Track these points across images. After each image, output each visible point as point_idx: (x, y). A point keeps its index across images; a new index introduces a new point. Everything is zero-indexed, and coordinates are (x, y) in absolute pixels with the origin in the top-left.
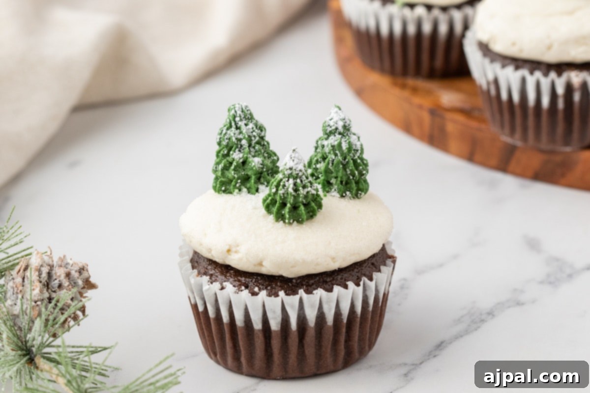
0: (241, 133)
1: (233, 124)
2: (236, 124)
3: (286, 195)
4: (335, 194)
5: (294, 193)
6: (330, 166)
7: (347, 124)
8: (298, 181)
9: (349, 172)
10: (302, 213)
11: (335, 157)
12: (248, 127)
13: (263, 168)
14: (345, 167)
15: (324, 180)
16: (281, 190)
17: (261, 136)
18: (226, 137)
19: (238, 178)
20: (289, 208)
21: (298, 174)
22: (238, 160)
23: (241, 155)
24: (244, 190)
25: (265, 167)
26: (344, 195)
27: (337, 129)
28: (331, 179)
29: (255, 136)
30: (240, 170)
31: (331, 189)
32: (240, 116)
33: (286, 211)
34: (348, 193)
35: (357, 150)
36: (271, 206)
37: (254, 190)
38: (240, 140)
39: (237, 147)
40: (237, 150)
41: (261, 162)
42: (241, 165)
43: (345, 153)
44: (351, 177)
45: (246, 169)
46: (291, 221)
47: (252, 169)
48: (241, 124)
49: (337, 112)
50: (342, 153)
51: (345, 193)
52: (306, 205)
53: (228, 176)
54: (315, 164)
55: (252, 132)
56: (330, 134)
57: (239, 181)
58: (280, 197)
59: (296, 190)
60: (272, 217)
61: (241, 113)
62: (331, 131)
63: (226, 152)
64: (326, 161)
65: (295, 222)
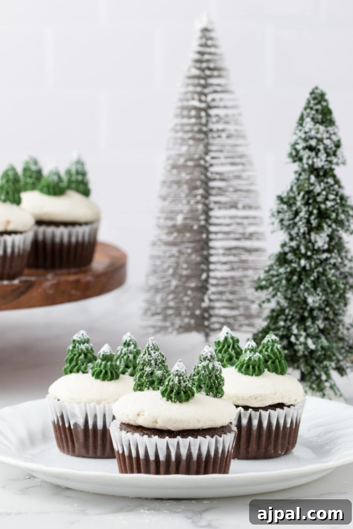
0: (151, 357)
1: (147, 352)
2: (149, 352)
3: (173, 386)
4: (203, 393)
5: (178, 384)
6: (201, 377)
7: (213, 355)
8: (181, 378)
9: (212, 381)
10: (182, 396)
11: (205, 372)
12: (155, 354)
13: (162, 377)
14: (210, 378)
15: (197, 385)
16: (171, 382)
17: (163, 360)
18: (142, 359)
19: (148, 382)
20: (175, 393)
21: (181, 374)
22: (148, 371)
23: (150, 369)
24: (151, 388)
25: (164, 376)
26: (209, 394)
27: (207, 357)
28: (201, 385)
29: (159, 359)
30: (149, 377)
31: (201, 390)
32: (151, 348)
33: (173, 395)
34: (211, 393)
35: (218, 370)
36: (164, 393)
37: (156, 388)
38: (150, 361)
39: (148, 365)
40: (148, 366)
41: (162, 373)
42: (150, 374)
43: (211, 371)
44: (213, 385)
45: (153, 377)
46: (176, 400)
47: (156, 376)
48: (152, 352)
49: (207, 348)
50: (209, 371)
51: (209, 393)
52: (185, 392)
53: (142, 381)
54: (193, 376)
55: (158, 357)
56: (202, 360)
57: (148, 383)
58: (170, 386)
59: (180, 383)
60: (165, 399)
61: (152, 346)
62: (203, 358)
63: (142, 368)
64: (199, 375)
65: (178, 402)
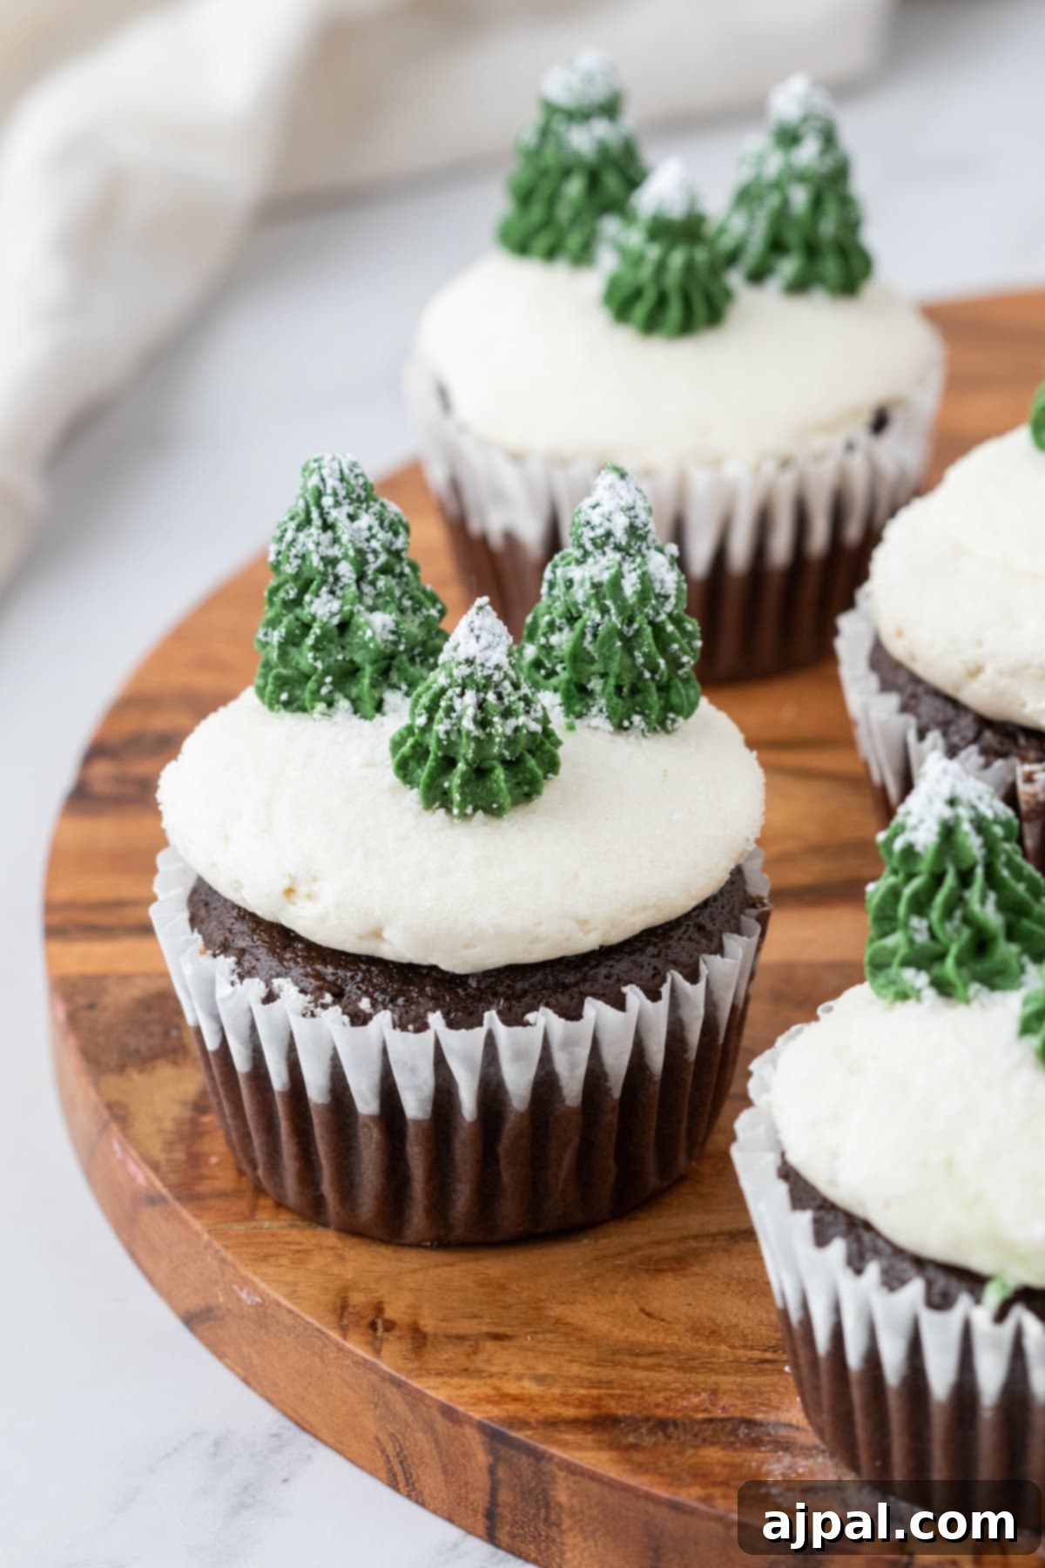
0: (336, 541)
1: (315, 515)
2: (323, 515)
3: (453, 737)
4: (598, 721)
5: (476, 732)
6: (587, 643)
7: (638, 523)
8: (491, 697)
9: (641, 660)
10: (500, 790)
11: (603, 617)
12: (357, 524)
14: (629, 644)
15: (569, 681)
16: (441, 721)
17: (394, 548)
18: (294, 551)
19: (326, 672)
20: (463, 775)
21: (488, 678)
22: (325, 619)
23: (335, 605)
24: (343, 704)
25: (403, 640)
26: (626, 723)
27: (609, 534)
28: (589, 680)
29: (375, 552)
30: (332, 646)
31: (589, 708)
32: (335, 494)
33: (454, 781)
34: (637, 719)
35: (667, 597)
36: (412, 764)
37: (368, 706)
38: (331, 562)
39: (324, 582)
40: (324, 589)
41: (392, 626)
42: (335, 632)
43: (632, 607)
44: (647, 675)
45: (350, 644)
46: (469, 810)
47: (365, 646)
48: (338, 515)
49: (611, 486)
50: (623, 608)
51: (629, 718)
52: (511, 765)
53: (298, 663)
54: (545, 635)
55: (368, 540)
56: (589, 547)
57: (328, 679)
58: (439, 741)
59: (483, 723)
60: (413, 796)
61: (337, 484)
62: (593, 541)
63: (293, 594)
64: (578, 625)
65: (480, 813)
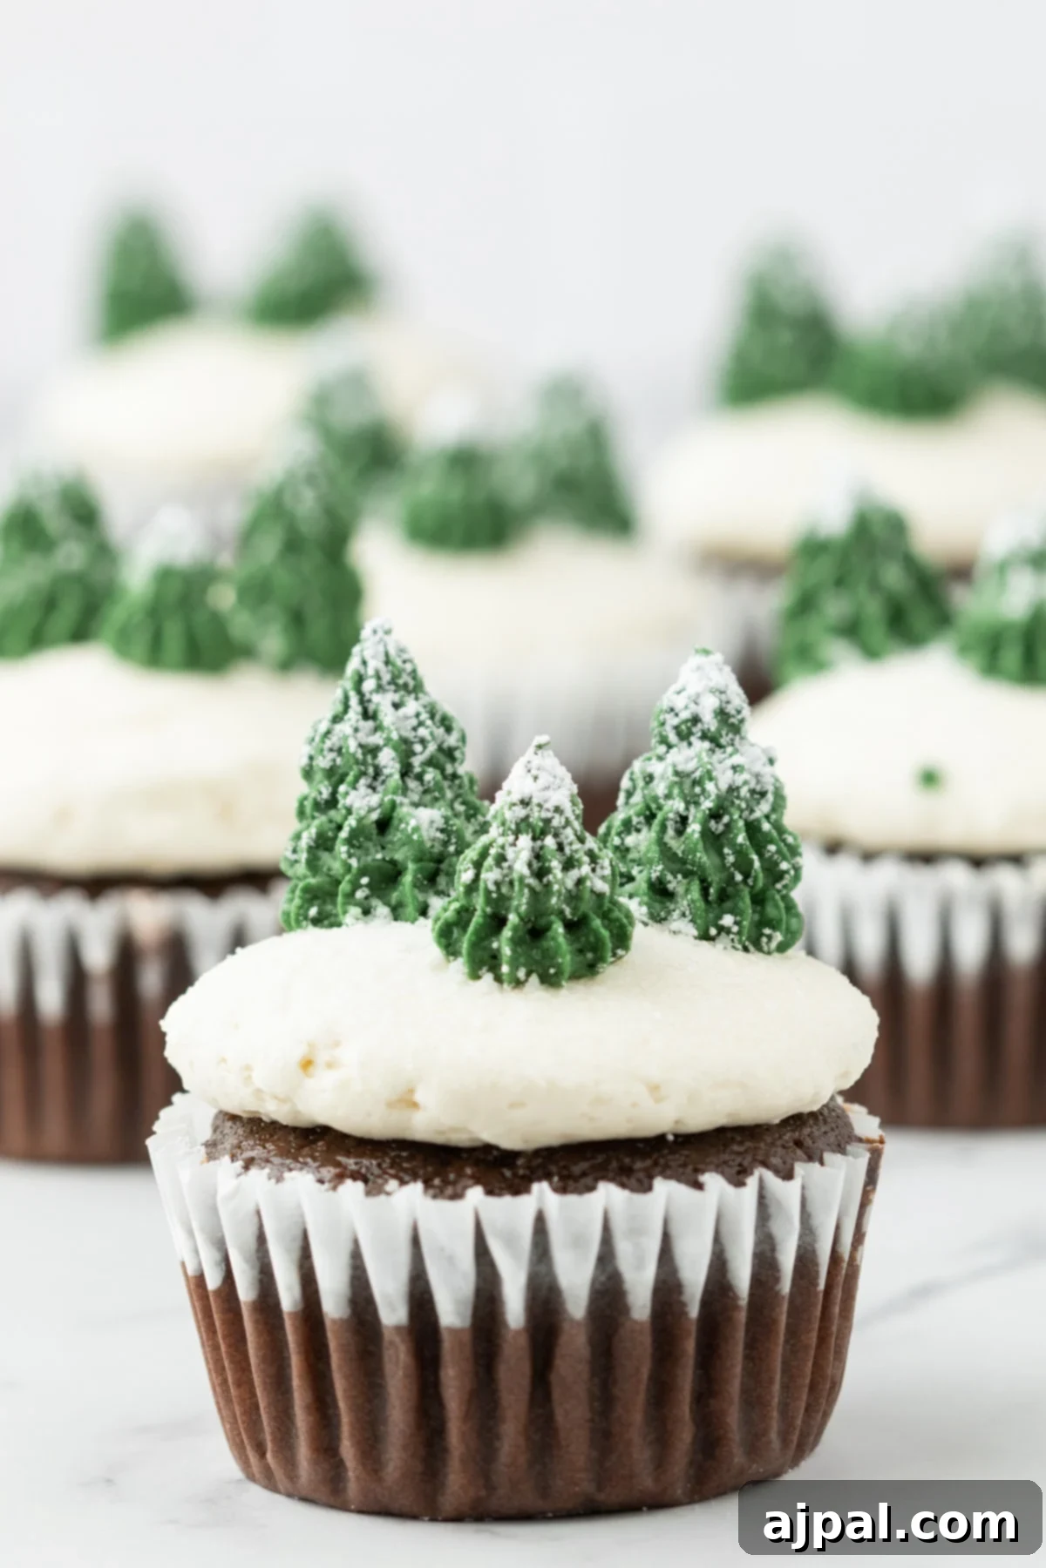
0: (378, 728)
1: (354, 700)
2: (363, 701)
3: (504, 890)
4: (682, 926)
5: (532, 881)
6: (669, 838)
7: (730, 709)
8: (550, 843)
9: (731, 859)
10: (559, 946)
11: (687, 808)
12: (402, 711)
13: (446, 843)
15: (648, 884)
16: (490, 869)
17: (445, 746)
18: (328, 744)
19: (363, 872)
20: (515, 929)
21: (547, 821)
22: (363, 813)
23: (374, 799)
24: (382, 910)
25: (452, 839)
26: (713, 931)
27: (696, 720)
28: (671, 880)
29: (423, 742)
30: (369, 845)
31: (669, 913)
32: (378, 677)
33: (503, 944)
35: (764, 794)
36: (456, 932)
37: (410, 909)
38: (374, 751)
39: (364, 774)
40: (363, 781)
41: (440, 823)
42: (374, 831)
44: (739, 877)
45: (392, 843)
46: (521, 974)
47: (408, 840)
48: (382, 702)
49: (699, 669)
51: (716, 925)
52: (574, 926)
53: (329, 869)
54: (619, 834)
55: (415, 729)
56: (673, 738)
57: (365, 880)
58: (488, 892)
59: (541, 873)
60: (460, 965)
61: (381, 666)
62: (676, 728)
63: (326, 793)
64: (658, 821)
65: (534, 980)
